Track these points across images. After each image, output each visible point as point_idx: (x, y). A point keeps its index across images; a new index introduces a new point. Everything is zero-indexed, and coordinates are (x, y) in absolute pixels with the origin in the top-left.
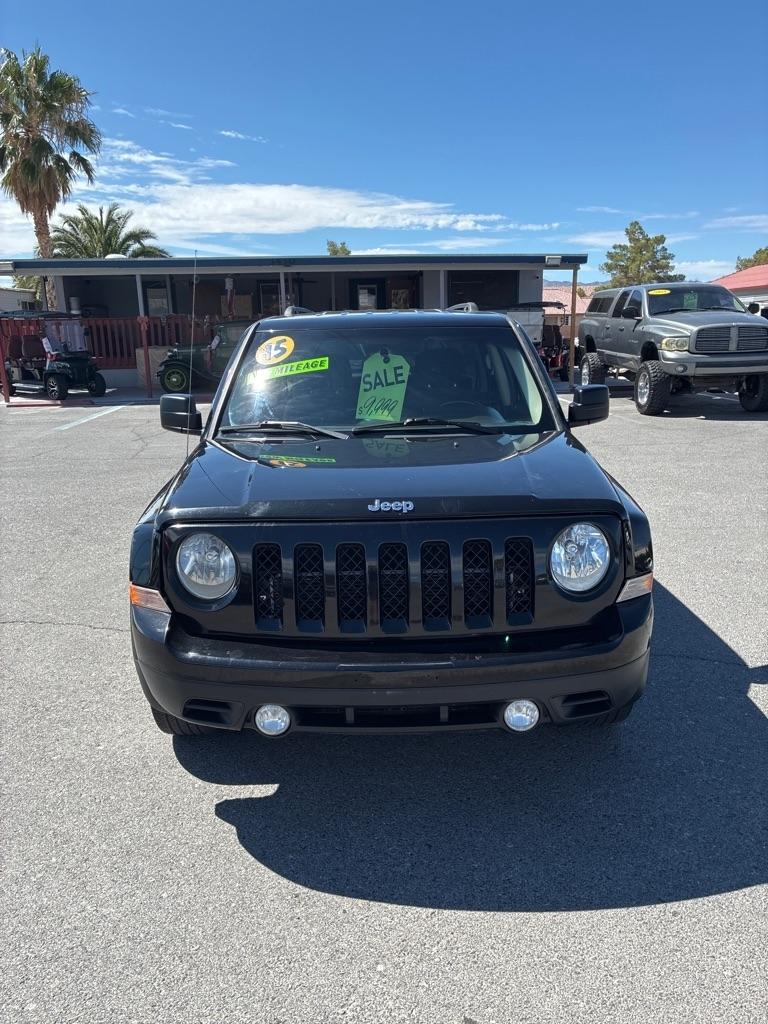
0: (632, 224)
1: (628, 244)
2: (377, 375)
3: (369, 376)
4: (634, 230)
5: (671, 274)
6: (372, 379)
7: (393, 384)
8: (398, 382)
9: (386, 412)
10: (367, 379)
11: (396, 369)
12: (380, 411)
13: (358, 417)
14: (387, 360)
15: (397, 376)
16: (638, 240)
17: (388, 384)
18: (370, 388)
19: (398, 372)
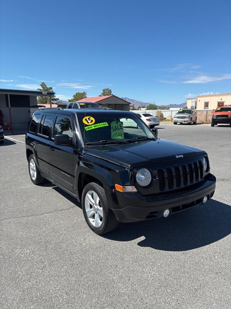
0: (42, 83)
1: (42, 89)
2: (115, 127)
3: (113, 127)
4: (43, 85)
5: (55, 98)
6: (114, 128)
7: (120, 129)
8: (121, 129)
9: (120, 137)
10: (113, 128)
11: (120, 125)
12: (119, 136)
13: (112, 138)
14: (117, 123)
15: (121, 127)
16: (44, 88)
17: (119, 129)
18: (114, 131)
19: (121, 126)
